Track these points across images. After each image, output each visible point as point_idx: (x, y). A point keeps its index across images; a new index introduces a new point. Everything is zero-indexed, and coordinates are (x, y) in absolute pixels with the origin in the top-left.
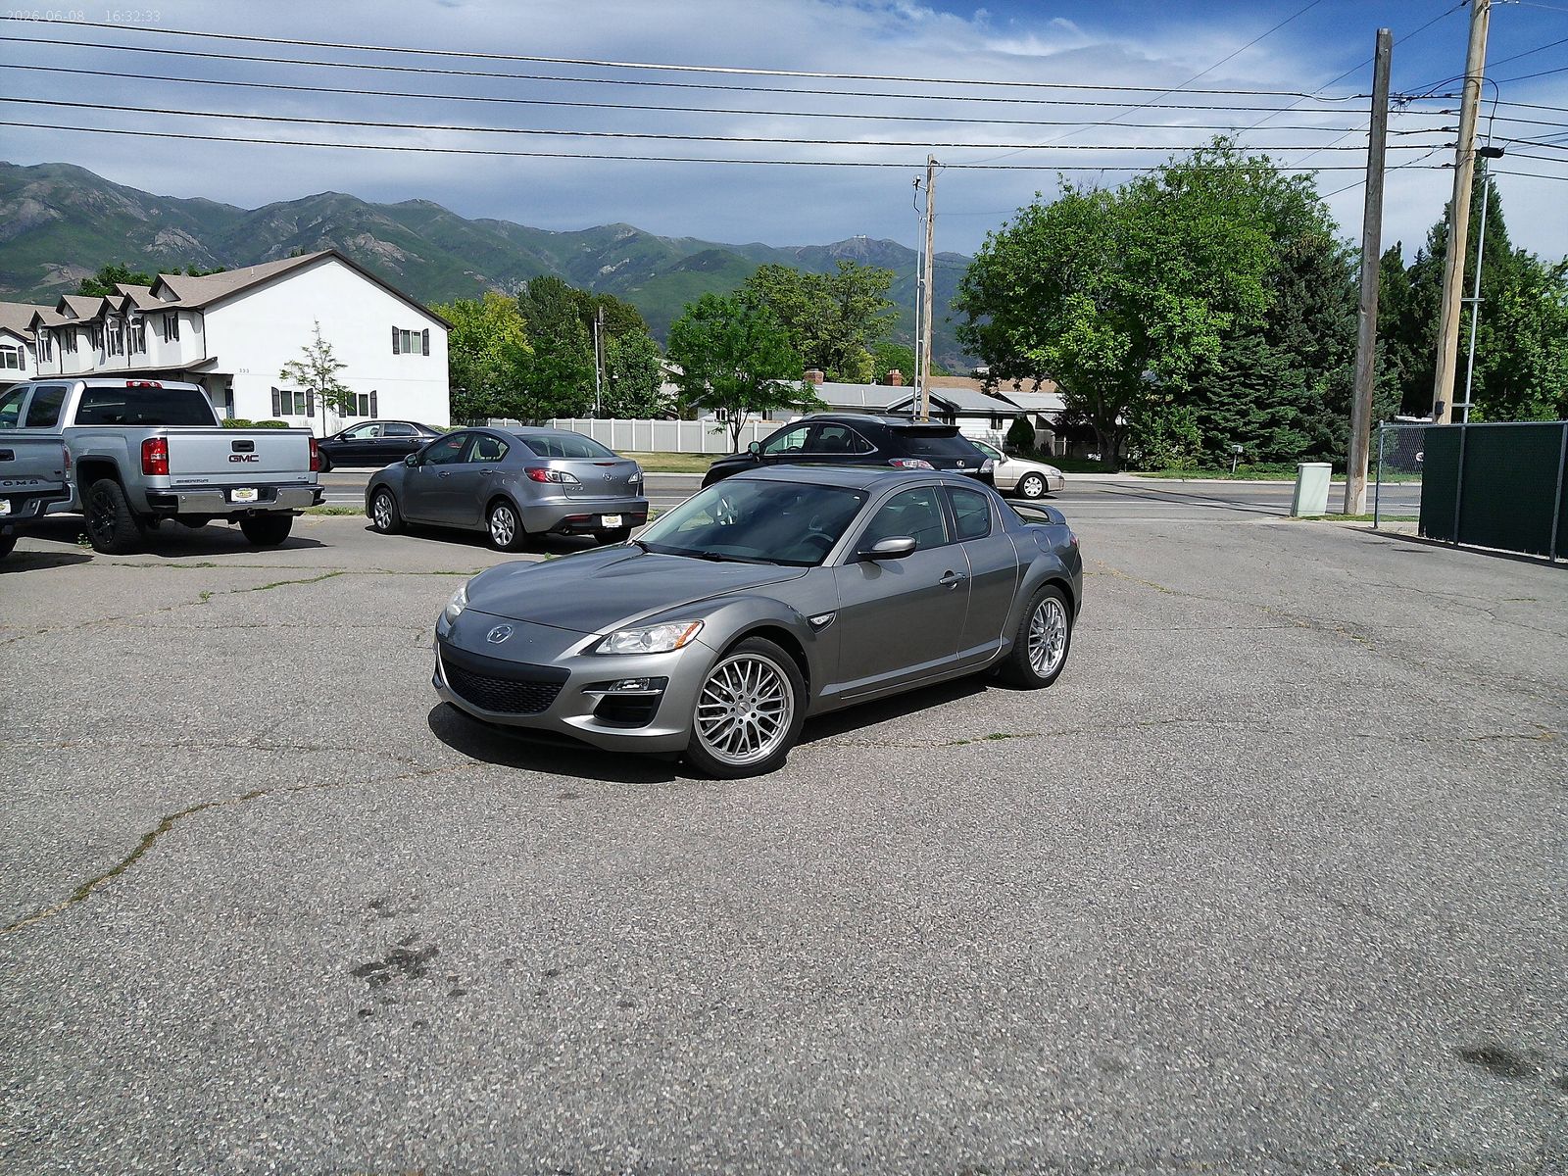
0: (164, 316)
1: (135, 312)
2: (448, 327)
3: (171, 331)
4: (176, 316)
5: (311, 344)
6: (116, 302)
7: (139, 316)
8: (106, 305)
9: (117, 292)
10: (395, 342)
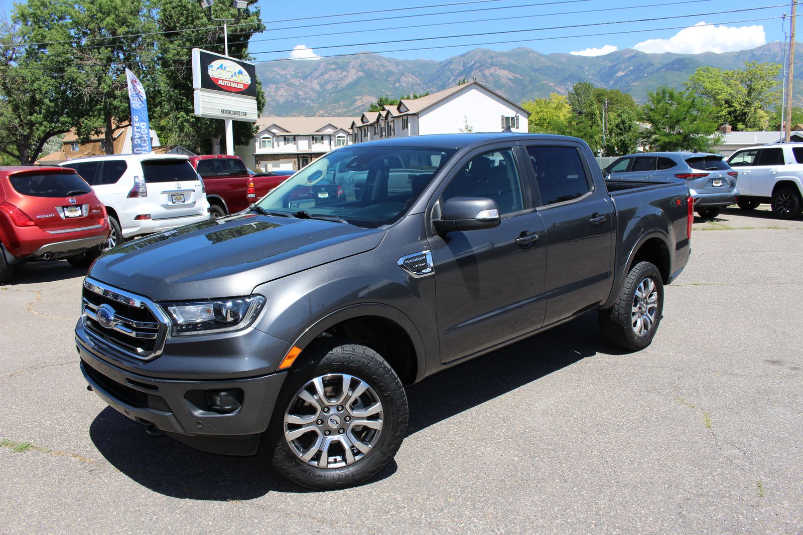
0: (403, 119)
1: (391, 117)
2: (528, 114)
3: (405, 126)
4: (407, 118)
5: (463, 128)
6: (384, 114)
7: (393, 119)
8: (380, 115)
9: (384, 109)
10: (503, 123)
